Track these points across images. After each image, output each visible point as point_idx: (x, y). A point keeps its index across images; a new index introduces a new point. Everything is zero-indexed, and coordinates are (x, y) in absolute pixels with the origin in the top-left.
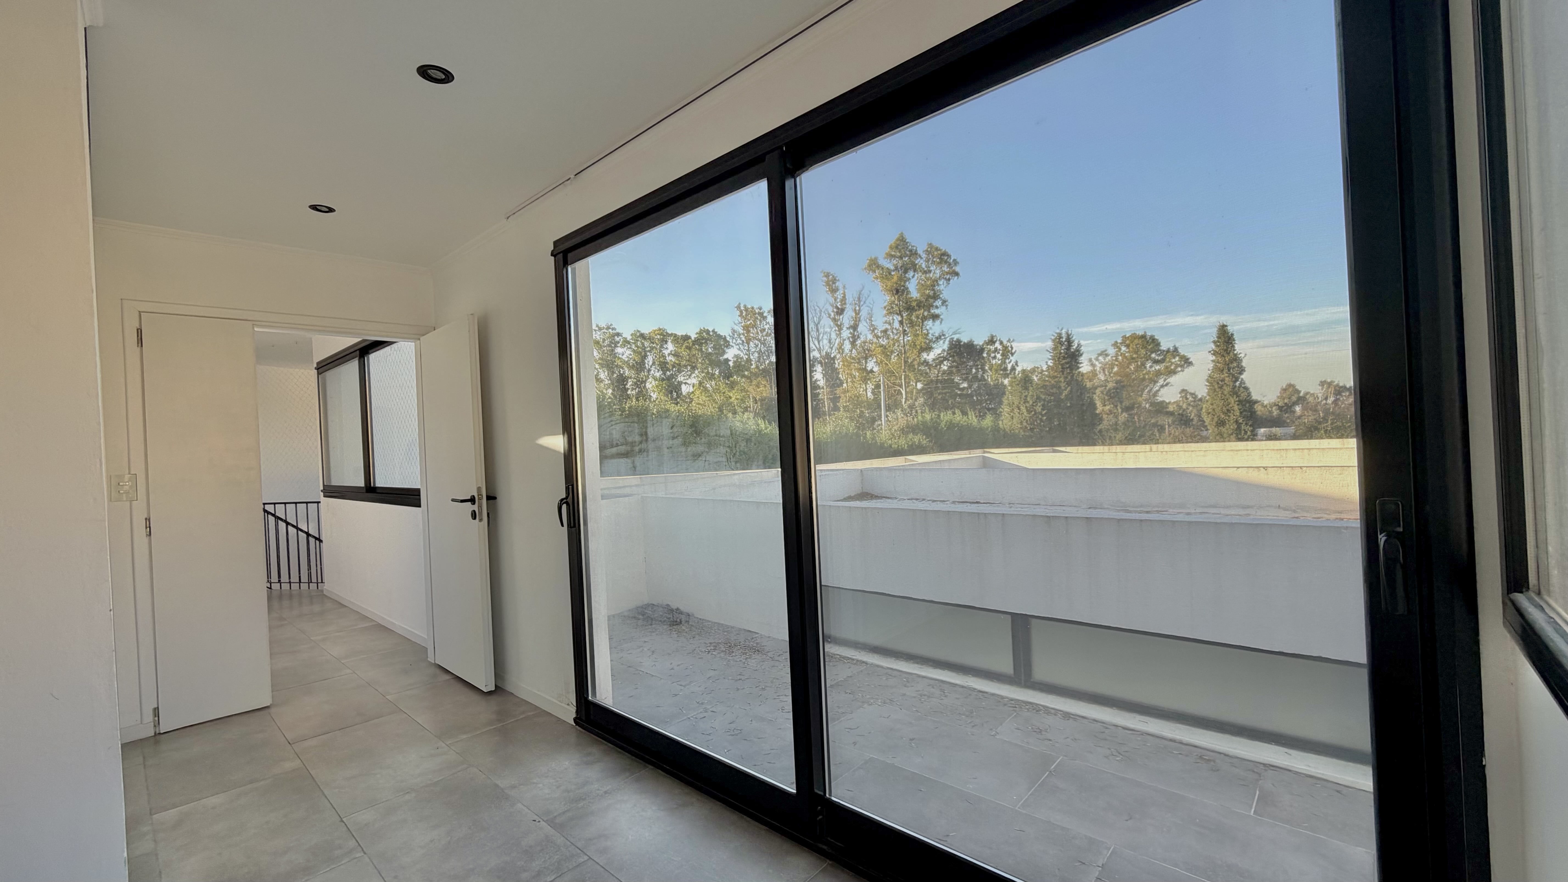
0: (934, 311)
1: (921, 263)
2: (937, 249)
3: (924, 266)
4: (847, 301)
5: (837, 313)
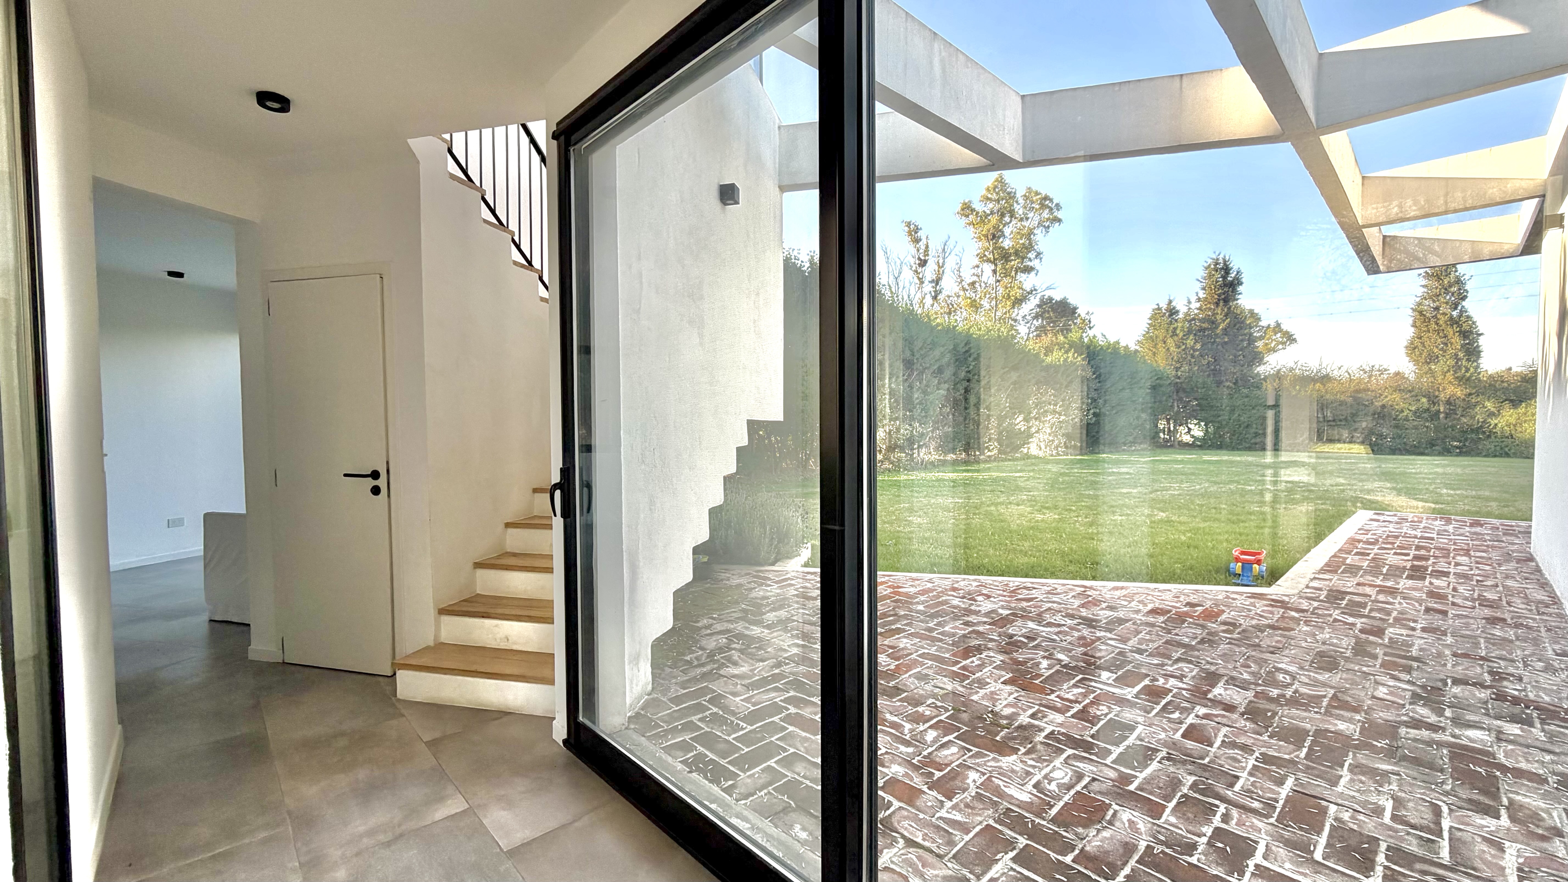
0: (1026, 263)
1: (1019, 208)
2: (1037, 193)
3: (1021, 212)
4: (930, 253)
5: (920, 265)
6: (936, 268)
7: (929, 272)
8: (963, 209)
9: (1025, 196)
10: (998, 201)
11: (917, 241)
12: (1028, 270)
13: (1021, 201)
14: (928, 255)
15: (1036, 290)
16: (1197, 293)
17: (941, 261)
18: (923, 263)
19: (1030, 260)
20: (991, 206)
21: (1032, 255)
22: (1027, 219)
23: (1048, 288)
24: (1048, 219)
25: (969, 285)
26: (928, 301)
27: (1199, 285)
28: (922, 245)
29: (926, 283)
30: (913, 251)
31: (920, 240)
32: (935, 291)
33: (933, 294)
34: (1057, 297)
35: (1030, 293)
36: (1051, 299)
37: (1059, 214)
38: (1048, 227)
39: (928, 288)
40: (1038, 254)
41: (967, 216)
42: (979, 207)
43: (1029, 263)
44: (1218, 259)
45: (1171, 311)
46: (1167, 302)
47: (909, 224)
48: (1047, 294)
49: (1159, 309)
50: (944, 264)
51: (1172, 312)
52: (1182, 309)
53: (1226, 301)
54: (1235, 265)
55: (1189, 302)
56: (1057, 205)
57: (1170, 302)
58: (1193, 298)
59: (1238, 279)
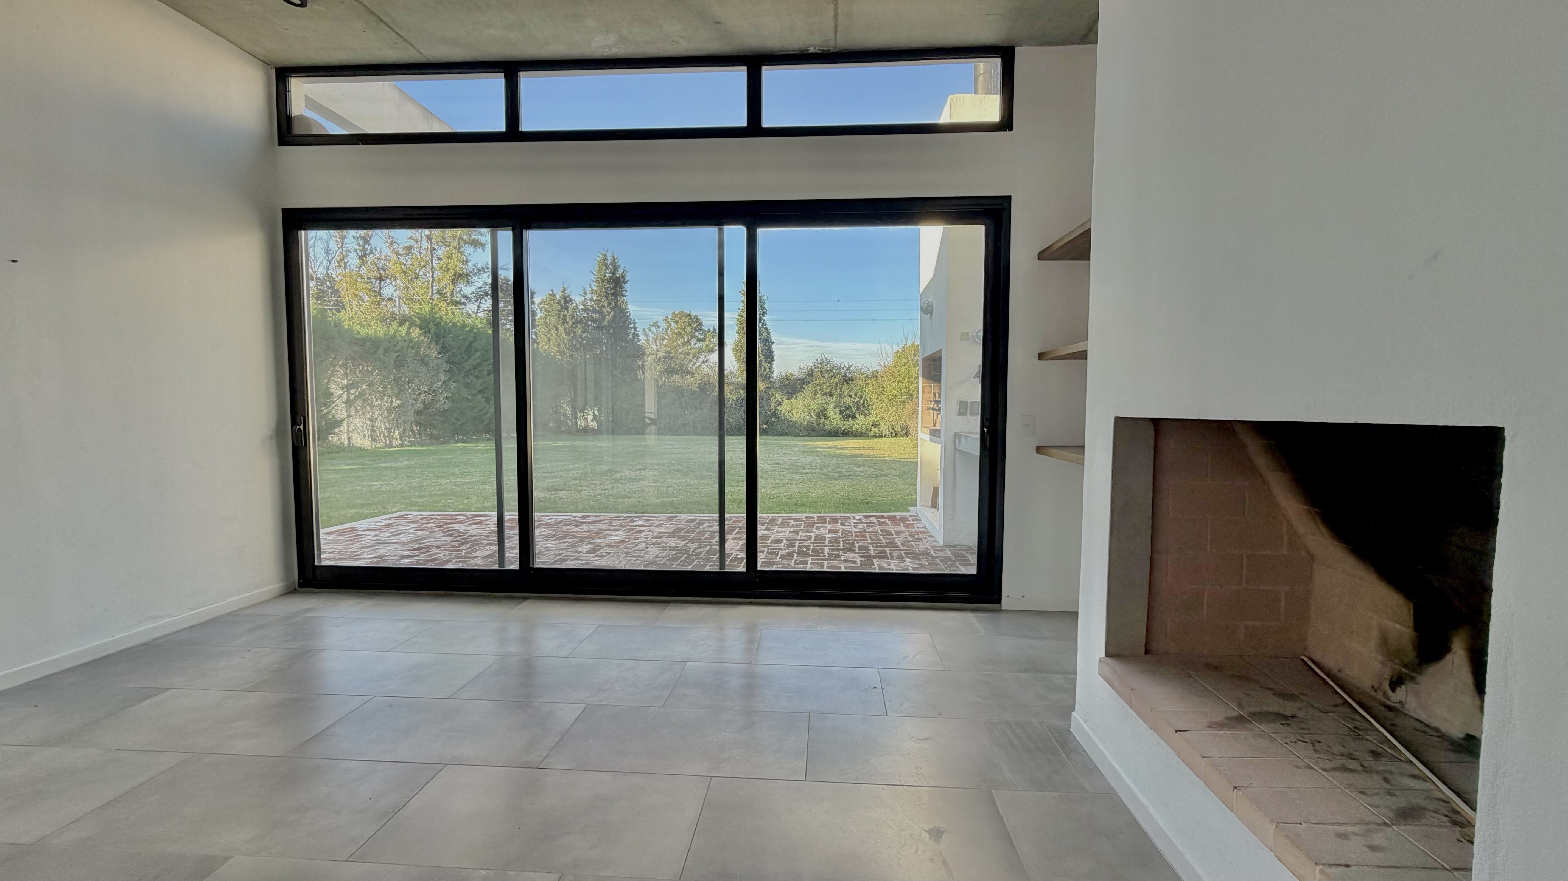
16: (590, 285)
27: (594, 278)
45: (565, 299)
46: (561, 289)
51: (567, 300)
52: (578, 299)
53: (615, 295)
54: (622, 264)
55: (585, 293)
57: (564, 289)
58: (588, 289)
59: (623, 277)
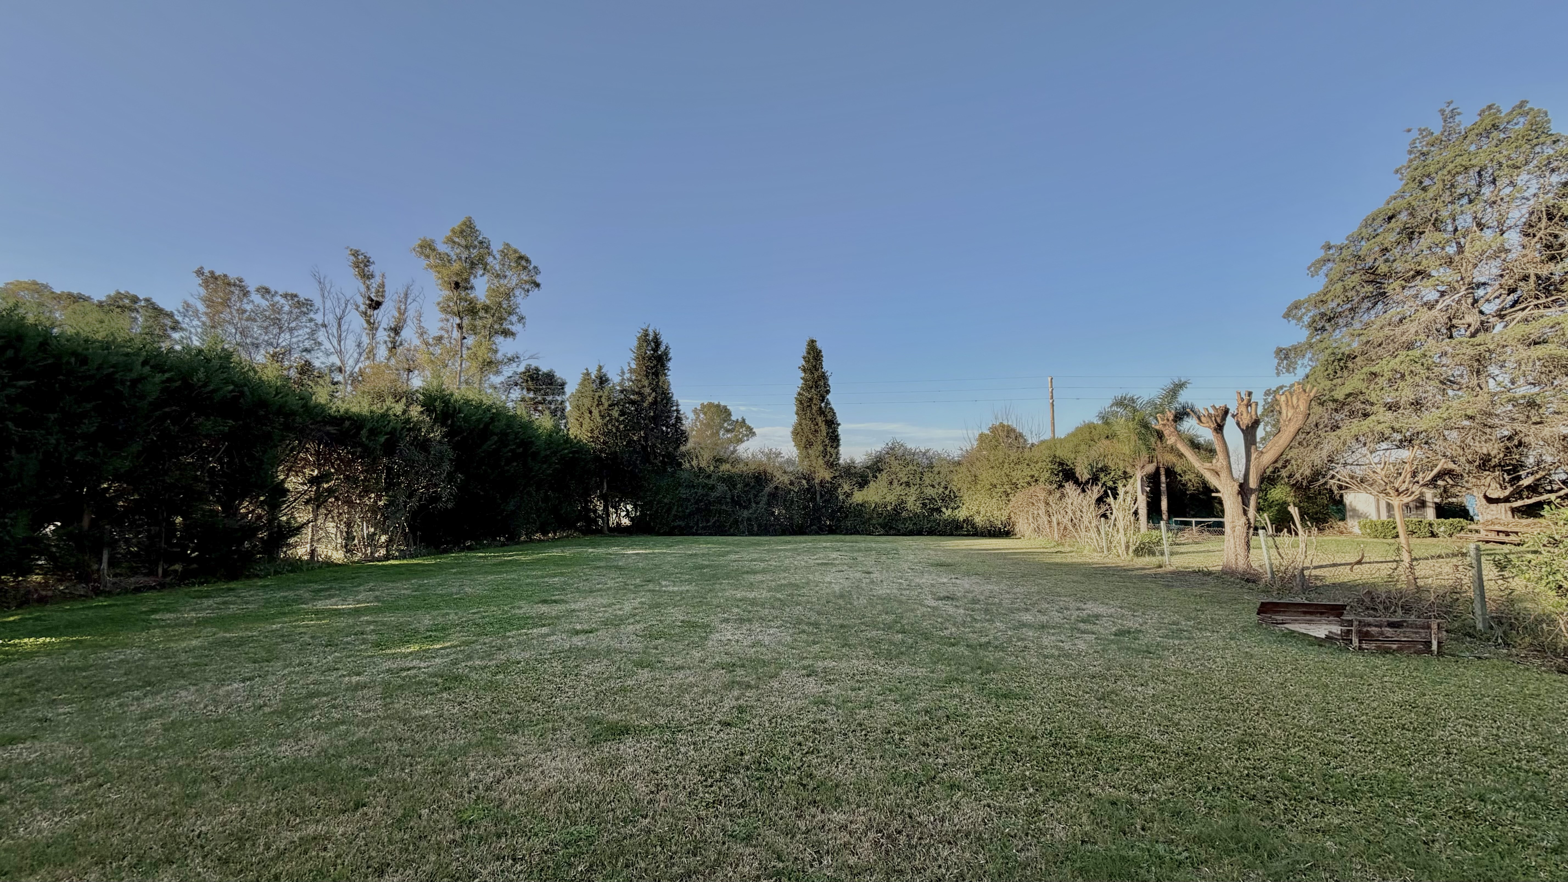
0: (506, 325)
1: (494, 263)
2: (515, 251)
3: (497, 268)
4: (387, 294)
5: (370, 306)
6: (397, 314)
7: (385, 316)
8: (421, 247)
9: (503, 252)
10: (467, 247)
11: (366, 276)
12: (506, 333)
13: (498, 256)
14: (383, 296)
15: (518, 358)
17: (403, 307)
18: (376, 305)
19: (512, 324)
20: (458, 251)
21: (514, 318)
22: (505, 277)
23: (531, 357)
24: (526, 282)
25: (434, 338)
26: (382, 352)
27: (633, 356)
28: (374, 283)
29: (381, 329)
30: (363, 289)
31: (373, 276)
32: (394, 342)
33: (390, 345)
34: (544, 369)
35: (511, 360)
36: (537, 369)
37: (538, 279)
38: (528, 291)
39: (382, 335)
40: (521, 319)
41: (428, 257)
42: (443, 248)
43: (510, 327)
44: (647, 330)
45: (601, 378)
46: (596, 368)
47: (356, 254)
48: (534, 364)
49: (588, 374)
50: (405, 312)
51: (603, 380)
52: (615, 378)
53: (656, 374)
54: (665, 340)
55: (623, 373)
56: (535, 267)
57: (600, 368)
58: (626, 368)
59: (666, 354)
